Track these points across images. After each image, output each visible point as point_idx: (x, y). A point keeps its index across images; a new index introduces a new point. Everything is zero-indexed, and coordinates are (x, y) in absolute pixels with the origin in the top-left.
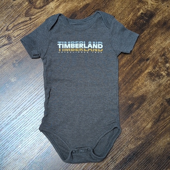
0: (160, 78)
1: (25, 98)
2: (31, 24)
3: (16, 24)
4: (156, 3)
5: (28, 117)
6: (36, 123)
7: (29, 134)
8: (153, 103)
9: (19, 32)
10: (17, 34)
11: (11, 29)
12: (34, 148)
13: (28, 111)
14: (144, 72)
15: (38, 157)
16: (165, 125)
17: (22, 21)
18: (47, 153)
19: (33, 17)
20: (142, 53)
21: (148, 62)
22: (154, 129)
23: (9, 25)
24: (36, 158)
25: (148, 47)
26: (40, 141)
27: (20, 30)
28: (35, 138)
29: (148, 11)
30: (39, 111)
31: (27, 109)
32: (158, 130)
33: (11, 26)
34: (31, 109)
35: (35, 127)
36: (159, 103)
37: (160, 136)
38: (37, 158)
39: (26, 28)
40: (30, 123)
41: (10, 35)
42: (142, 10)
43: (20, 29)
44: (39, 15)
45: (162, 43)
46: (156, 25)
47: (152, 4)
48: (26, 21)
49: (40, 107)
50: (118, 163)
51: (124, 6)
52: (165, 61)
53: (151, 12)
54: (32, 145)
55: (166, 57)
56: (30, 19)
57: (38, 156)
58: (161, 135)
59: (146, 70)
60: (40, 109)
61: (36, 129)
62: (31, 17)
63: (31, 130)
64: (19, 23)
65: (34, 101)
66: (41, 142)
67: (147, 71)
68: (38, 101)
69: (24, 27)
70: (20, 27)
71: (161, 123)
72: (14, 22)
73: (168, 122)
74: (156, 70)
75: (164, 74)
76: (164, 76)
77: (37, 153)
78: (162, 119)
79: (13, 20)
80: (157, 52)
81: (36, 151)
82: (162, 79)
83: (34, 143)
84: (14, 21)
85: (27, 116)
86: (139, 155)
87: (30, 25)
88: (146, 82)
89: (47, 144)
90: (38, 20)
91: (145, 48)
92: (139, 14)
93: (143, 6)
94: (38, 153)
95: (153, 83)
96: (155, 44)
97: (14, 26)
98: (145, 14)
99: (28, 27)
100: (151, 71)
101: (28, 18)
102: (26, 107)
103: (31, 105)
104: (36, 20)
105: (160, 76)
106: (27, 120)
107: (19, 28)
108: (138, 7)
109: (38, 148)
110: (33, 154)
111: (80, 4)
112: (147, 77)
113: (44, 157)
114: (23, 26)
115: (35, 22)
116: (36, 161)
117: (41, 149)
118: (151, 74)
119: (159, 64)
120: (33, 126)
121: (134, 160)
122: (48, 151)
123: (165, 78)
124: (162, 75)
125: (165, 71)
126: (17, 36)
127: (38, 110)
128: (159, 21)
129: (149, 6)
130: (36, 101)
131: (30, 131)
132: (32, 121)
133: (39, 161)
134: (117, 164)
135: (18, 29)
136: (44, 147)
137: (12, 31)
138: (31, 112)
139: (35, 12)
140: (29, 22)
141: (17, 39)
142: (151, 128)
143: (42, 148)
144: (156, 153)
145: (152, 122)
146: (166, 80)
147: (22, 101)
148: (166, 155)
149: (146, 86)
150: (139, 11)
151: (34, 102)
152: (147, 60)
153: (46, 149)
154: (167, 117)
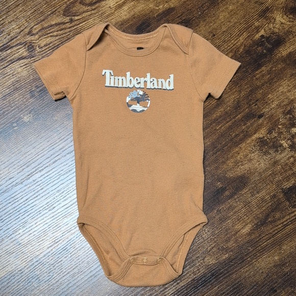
0: (278, 151)
1: (42, 152)
2: (71, 29)
3: (46, 25)
4: (290, 22)
5: (42, 185)
6: (54, 196)
7: (38, 213)
8: (258, 193)
9: (49, 40)
10: (45, 43)
11: (37, 33)
12: (45, 238)
13: (44, 175)
14: (250, 136)
15: (48, 255)
16: (274, 233)
17: (57, 22)
18: (65, 250)
19: (76, 18)
20: (253, 103)
21: (261, 121)
22: (253, 236)
23: (34, 26)
24: (44, 256)
25: (265, 95)
26: (56, 227)
27: (51, 36)
28: (48, 221)
29: (273, 33)
30: (62, 178)
31: (43, 170)
32: (260, 239)
33: (38, 27)
34: (49, 171)
35: (50, 203)
36: (269, 193)
37: (264, 250)
38: (47, 256)
39: (62, 34)
40: (44, 194)
41: (34, 43)
42: (263, 30)
43: (51, 34)
44: (86, 16)
45: (289, 91)
46: (283, 60)
47: (282, 23)
48: (64, 23)
49: (64, 170)
50: (182, 285)
51: (234, 20)
52: (290, 124)
53: (278, 36)
54: (42, 232)
55: (293, 116)
56: (71, 21)
57: (49, 252)
58: (265, 248)
59: (255, 133)
60: (65, 174)
61: (52, 206)
62: (73, 17)
63: (43, 207)
64: (51, 26)
65: (56, 159)
66: (58, 229)
67: (257, 136)
68: (63, 160)
69: (59, 32)
70: (51, 32)
71: (268, 229)
72: (43, 22)
73: (280, 228)
74: (273, 137)
75: (285, 145)
76: (285, 149)
77: (48, 248)
78: (271, 222)
79: (42, 18)
80: (279, 106)
81: (47, 243)
82: (280, 154)
83: (45, 229)
84: (43, 20)
85: (40, 182)
86: (222, 278)
87: (69, 30)
88: (253, 155)
89: (66, 235)
90: (84, 23)
91: (259, 96)
92: (258, 36)
93: (265, 25)
94: (50, 247)
95: (265, 157)
96: (278, 91)
97: (43, 29)
98: (268, 39)
99: (66, 33)
100: (264, 137)
101: (67, 19)
102: (42, 167)
103: (50, 165)
104: (81, 23)
105: (277, 147)
106: (40, 189)
107: (50, 33)
108: (257, 24)
109: (51, 239)
110: (40, 248)
111: (158, 7)
112: (254, 146)
113: (58, 256)
114: (57, 31)
115: (78, 26)
116: (44, 261)
117: (56, 241)
118: (262, 142)
119: (280, 127)
120: (49, 200)
121: (212, 284)
122: (67, 246)
123: (286, 152)
124: (281, 145)
125: (288, 139)
126: (45, 46)
127: (61, 175)
128: (290, 53)
129: (277, 26)
130: (59, 159)
131: (41, 209)
132: (47, 191)
133: (48, 261)
134: (182, 287)
135: (48, 34)
136: (61, 239)
137: (37, 37)
138: (48, 177)
139: (81, 10)
140: (68, 25)
141: (44, 52)
142: (249, 234)
143: (58, 240)
144: (251, 279)
145: (253, 224)
146: (287, 156)
147: (36, 155)
148: (269, 285)
149: (250, 160)
150: (258, 32)
151: (56, 161)
152: (260, 116)
153: (65, 242)
154: (279, 219)
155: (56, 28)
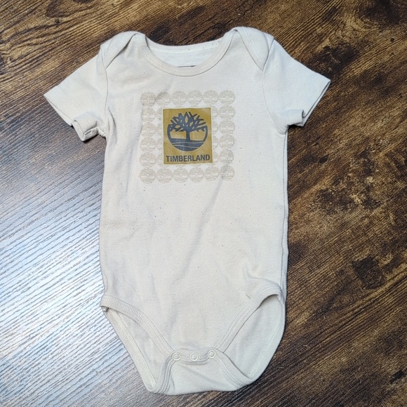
0: (347, 209)
1: (13, 208)
2: (56, 35)
3: (21, 29)
4: (365, 28)
5: (11, 255)
6: (29, 272)
7: (6, 296)
8: (319, 267)
9: (25, 50)
10: (19, 54)
11: (9, 40)
12: (15, 331)
13: (15, 241)
14: (309, 188)
15: (19, 356)
16: (341, 324)
17: (37, 25)
18: (43, 348)
19: (65, 19)
20: (313, 142)
21: (323, 166)
22: (311, 329)
23: (5, 29)
24: (14, 357)
25: (329, 131)
26: (32, 316)
27: (28, 45)
28: (20, 307)
29: (342, 43)
30: (41, 245)
31: (13, 234)
32: (321, 333)
33: (10, 32)
34: (23, 236)
35: (23, 281)
36: (334, 269)
37: (326, 349)
38: (18, 358)
39: (45, 42)
40: (14, 269)
41: (3, 54)
42: (328, 40)
43: (29, 42)
44: (79, 17)
45: (364, 125)
46: (356, 81)
47: (354, 30)
48: (47, 27)
49: (45, 235)
50: (211, 398)
51: (287, 25)
52: (365, 170)
53: (349, 47)
54: (11, 322)
55: (368, 160)
56: (58, 23)
57: (22, 351)
58: (328, 346)
59: (315, 184)
60: (45, 240)
61: (26, 285)
62: (60, 19)
63: (14, 287)
64: (29, 30)
65: (33, 218)
66: (35, 318)
67: (317, 187)
68: (43, 219)
69: (40, 39)
70: (29, 39)
71: (332, 319)
72: (18, 25)
73: (350, 317)
74: (340, 189)
75: (357, 200)
76: (358, 206)
77: (20, 346)
78: (336, 309)
79: (16, 19)
80: (349, 146)
81: (18, 339)
82: (350, 213)
83: (16, 319)
84: (18, 22)
85: (10, 252)
86: (267, 388)
87: (54, 36)
88: (312, 214)
89: (46, 328)
90: (75, 27)
91: (321, 131)
92: (320, 48)
93: (331, 32)
94: (23, 344)
95: (328, 217)
96: (348, 125)
97: (16, 34)
98: (335, 52)
99: (49, 41)
100: (327, 189)
101: (52, 21)
102: (12, 230)
103: (24, 227)
104: (71, 27)
105: (345, 204)
106: (8, 261)
107: (26, 40)
108: (319, 30)
109: (24, 333)
110: (8, 346)
111: (181, 5)
112: (314, 202)
113: (33, 358)
114: (37, 38)
115: (67, 31)
116: (14, 364)
117: (32, 336)
118: (325, 196)
119: (350, 175)
120: (21, 278)
121: (253, 396)
122: (48, 343)
123: (359, 210)
124: (352, 201)
125: (362, 193)
126: (20, 58)
127: (38, 243)
128: (366, 71)
129: (347, 34)
130: (37, 219)
131: (11, 289)
132: (20, 265)
133: (20, 363)
134: (210, 401)
135: (24, 41)
136: (38, 333)
137: (8, 45)
138: (21, 245)
139: (71, 9)
140: (53, 29)
141: (18, 67)
142: (306, 326)
143: (34, 335)
144: (307, 390)
145: (311, 312)
146: (360, 217)
147: (5, 213)
148: (333, 398)
149: (308, 222)
150: (321, 42)
151: (33, 222)
152: (323, 160)
153: (44, 337)
154: (348, 305)
155: (36, 33)
